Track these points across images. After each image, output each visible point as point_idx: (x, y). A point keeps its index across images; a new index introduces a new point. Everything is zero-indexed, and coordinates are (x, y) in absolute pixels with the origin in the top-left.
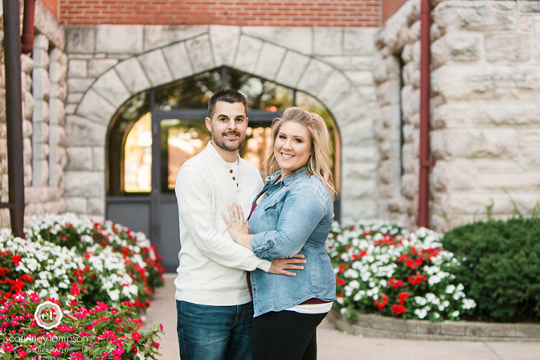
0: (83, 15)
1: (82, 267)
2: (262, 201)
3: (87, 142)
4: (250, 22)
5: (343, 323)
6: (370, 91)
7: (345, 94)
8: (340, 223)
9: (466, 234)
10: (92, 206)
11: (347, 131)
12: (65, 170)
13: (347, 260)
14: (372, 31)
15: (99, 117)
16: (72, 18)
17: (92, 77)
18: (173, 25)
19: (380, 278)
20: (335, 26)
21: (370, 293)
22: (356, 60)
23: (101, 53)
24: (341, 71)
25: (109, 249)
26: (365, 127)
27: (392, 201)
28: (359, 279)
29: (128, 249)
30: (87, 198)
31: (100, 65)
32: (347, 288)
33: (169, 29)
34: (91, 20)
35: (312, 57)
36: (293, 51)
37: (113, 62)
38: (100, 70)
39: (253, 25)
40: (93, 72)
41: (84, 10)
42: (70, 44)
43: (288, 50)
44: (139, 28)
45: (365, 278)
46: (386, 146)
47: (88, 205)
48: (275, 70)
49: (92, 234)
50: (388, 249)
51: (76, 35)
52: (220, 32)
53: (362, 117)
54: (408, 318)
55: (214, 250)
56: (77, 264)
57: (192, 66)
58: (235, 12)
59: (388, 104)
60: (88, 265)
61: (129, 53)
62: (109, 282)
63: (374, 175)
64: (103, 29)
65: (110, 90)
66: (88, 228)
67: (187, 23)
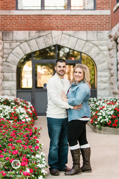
0: (8, 27)
1: (13, 112)
2: (71, 90)
3: (10, 71)
4: (65, 29)
5: (97, 130)
6: (107, 53)
7: (98, 54)
8: (97, 98)
10: (12, 93)
11: (99, 67)
12: (3, 80)
13: (98, 110)
14: (108, 32)
15: (14, 62)
16: (4, 28)
17: (12, 49)
18: (39, 30)
19: (109, 115)
20: (94, 30)
21: (105, 120)
22: (102, 42)
23: (15, 40)
24: (97, 46)
25: (20, 107)
26: (105, 65)
27: (114, 90)
28: (102, 115)
29: (26, 107)
30: (10, 90)
31: (14, 45)
32: (98, 119)
33: (38, 32)
34: (11, 29)
35: (87, 41)
36: (80, 39)
37: (19, 43)
38: (14, 46)
39: (67, 30)
40: (12, 47)
41: (8, 26)
42: (4, 37)
43: (78, 39)
44: (28, 32)
45: (104, 115)
46: (112, 72)
47: (11, 93)
48: (74, 46)
49: (14, 102)
50: (111, 106)
51: (6, 34)
52: (55, 33)
53: (104, 61)
54: (118, 128)
55: (58, 103)
56: (12, 111)
57: (46, 45)
58: (60, 26)
59: (113, 57)
60: (15, 111)
61: (24, 41)
62: (22, 117)
63: (108, 82)
64: (15, 32)
65: (18, 53)
66: (12, 100)
67: (44, 30)
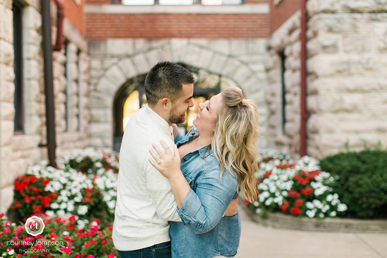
1: (91, 187)
5: (258, 218)
6: (262, 76)
7: (248, 78)
9: (337, 161)
10: (105, 143)
12: (89, 122)
13: (258, 177)
17: (104, 69)
19: (282, 190)
21: (276, 200)
24: (246, 64)
26: (260, 96)
28: (269, 191)
30: (102, 138)
32: (260, 196)
35: (230, 56)
38: (109, 64)
40: (105, 66)
41: (99, 30)
42: (92, 49)
45: (273, 191)
46: (273, 107)
53: (257, 91)
56: (88, 185)
58: (185, 31)
59: (274, 82)
60: (94, 185)
61: (125, 55)
63: (266, 123)
65: (114, 77)
